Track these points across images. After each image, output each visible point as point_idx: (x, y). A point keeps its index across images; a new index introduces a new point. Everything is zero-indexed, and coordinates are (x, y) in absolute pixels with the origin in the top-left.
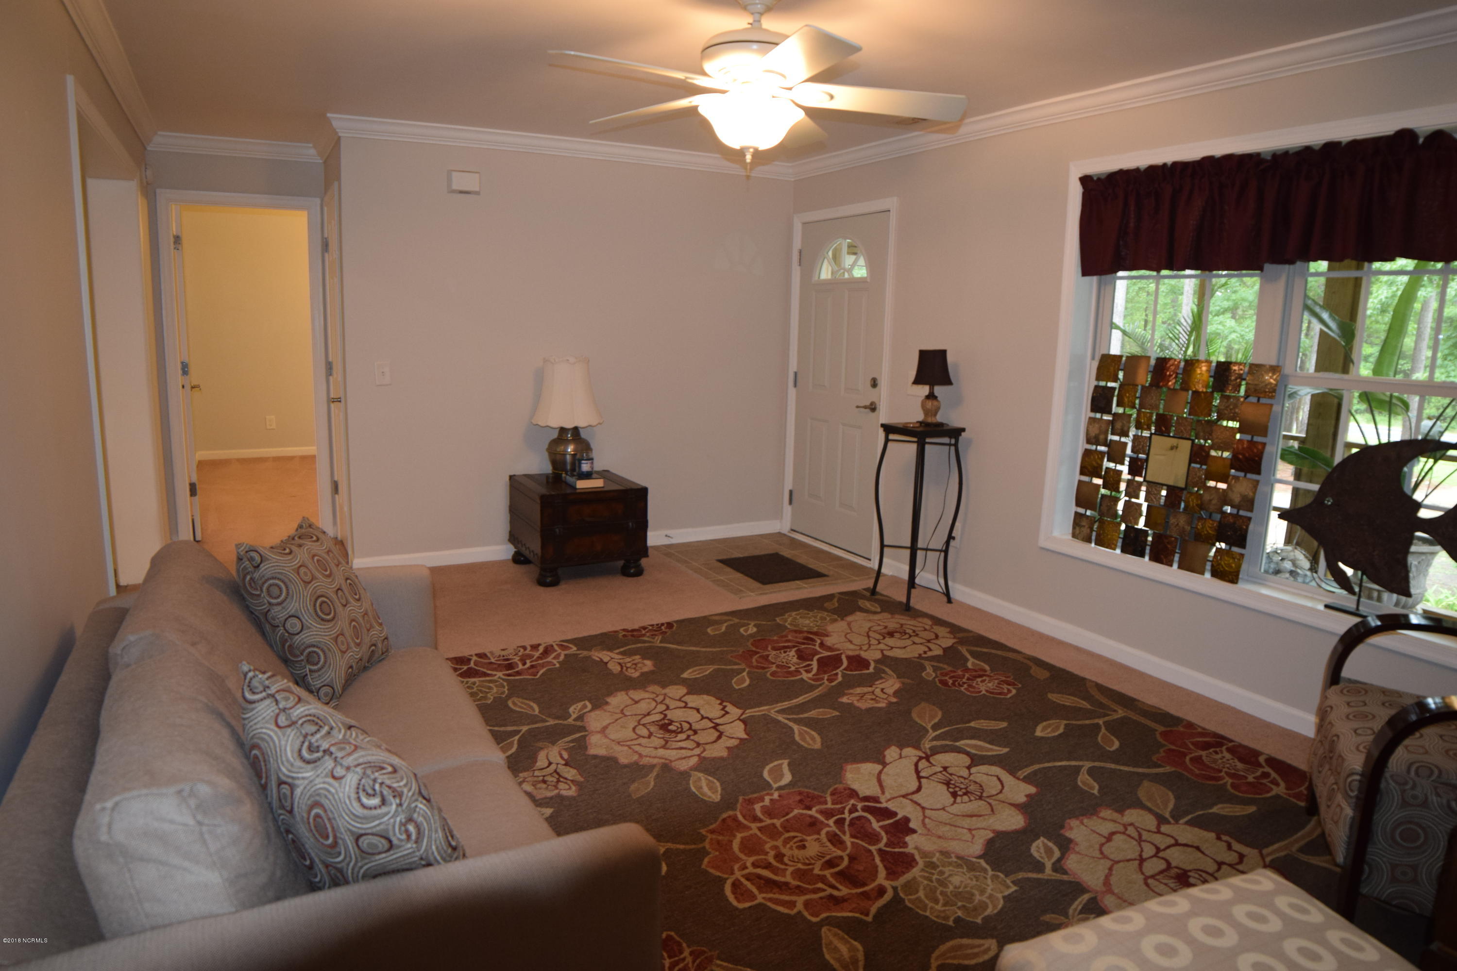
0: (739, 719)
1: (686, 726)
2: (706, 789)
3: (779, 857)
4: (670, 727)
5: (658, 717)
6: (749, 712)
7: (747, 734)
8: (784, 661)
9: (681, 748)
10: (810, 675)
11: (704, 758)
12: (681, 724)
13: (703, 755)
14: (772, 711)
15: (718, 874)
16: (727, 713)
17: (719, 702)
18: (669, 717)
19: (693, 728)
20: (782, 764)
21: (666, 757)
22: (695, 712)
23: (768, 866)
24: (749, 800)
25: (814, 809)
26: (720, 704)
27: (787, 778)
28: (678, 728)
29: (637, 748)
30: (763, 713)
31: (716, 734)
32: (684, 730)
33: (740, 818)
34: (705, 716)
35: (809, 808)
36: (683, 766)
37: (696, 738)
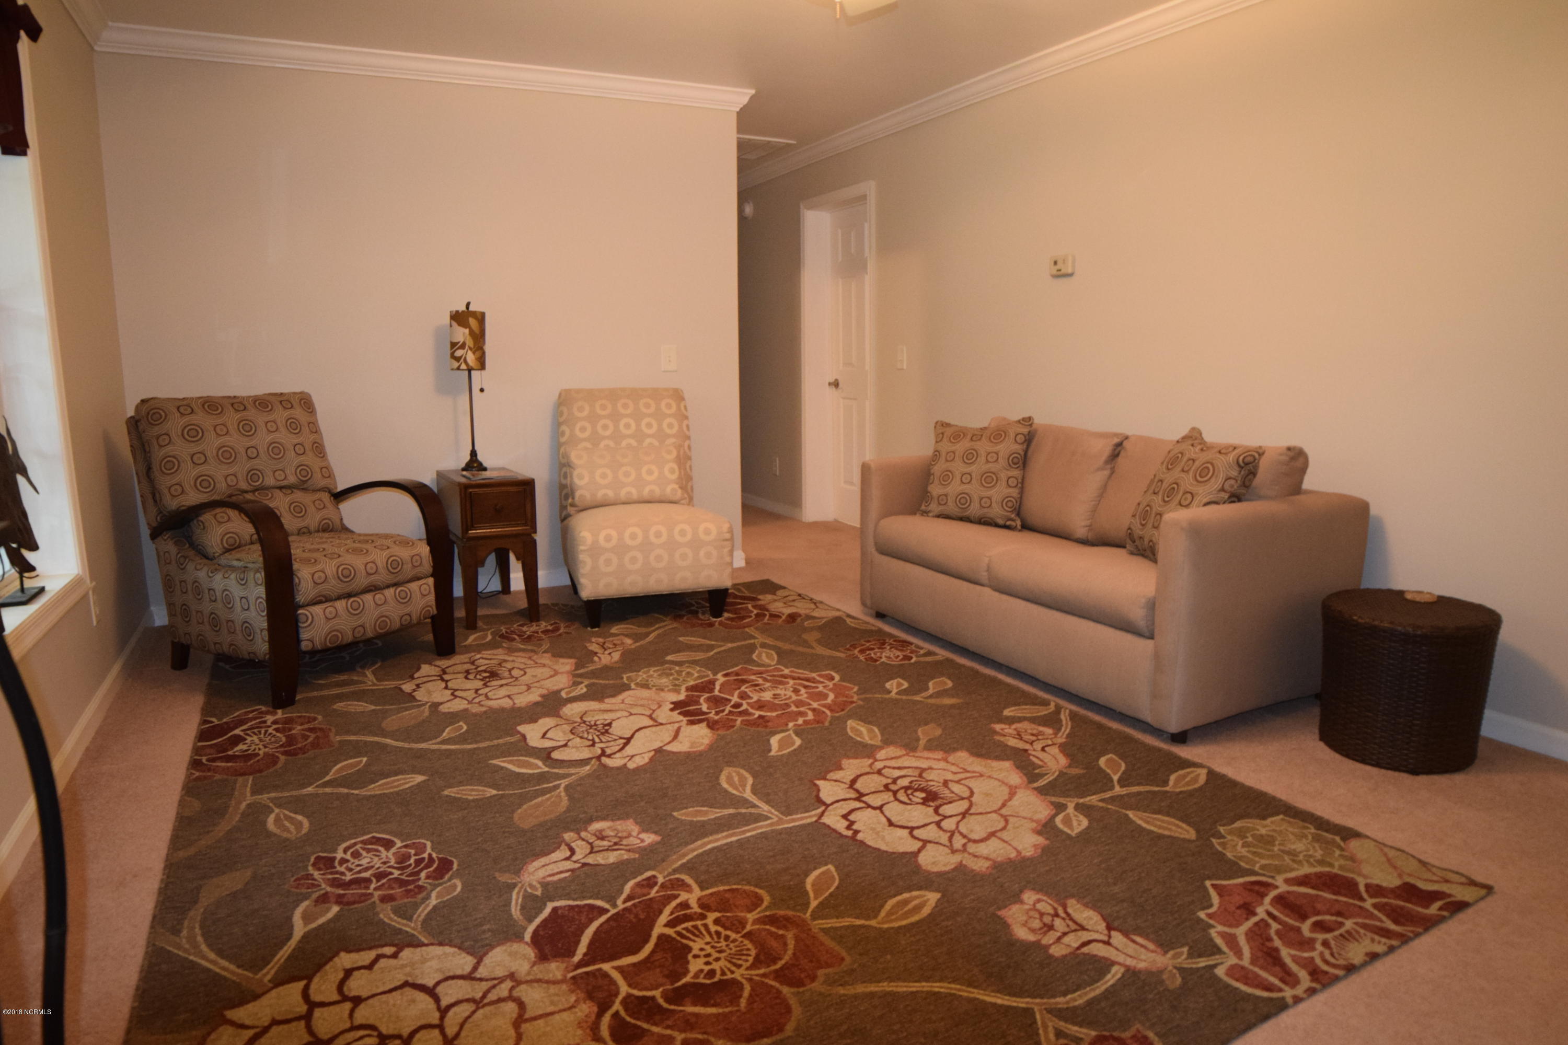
0: (827, 806)
1: (902, 796)
2: (864, 730)
3: (796, 691)
4: (923, 795)
5: (946, 810)
6: (809, 818)
7: (815, 785)
8: (723, 944)
9: (899, 768)
10: (684, 896)
11: (869, 757)
12: (910, 799)
13: (871, 761)
14: (776, 819)
15: (844, 684)
16: (845, 817)
17: (860, 837)
18: (931, 810)
19: (890, 794)
20: (779, 750)
21: (914, 759)
22: (893, 819)
23: (805, 687)
24: (818, 722)
25: (756, 716)
26: (856, 832)
27: (774, 741)
28: (912, 794)
29: (954, 769)
30: (789, 818)
31: (858, 785)
32: (902, 791)
33: (828, 712)
34: (878, 811)
35: (760, 717)
36: (891, 751)
37: (885, 781)
